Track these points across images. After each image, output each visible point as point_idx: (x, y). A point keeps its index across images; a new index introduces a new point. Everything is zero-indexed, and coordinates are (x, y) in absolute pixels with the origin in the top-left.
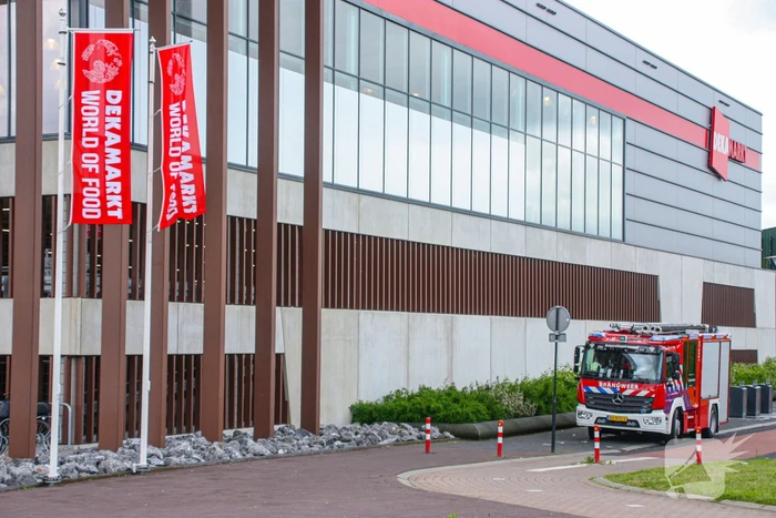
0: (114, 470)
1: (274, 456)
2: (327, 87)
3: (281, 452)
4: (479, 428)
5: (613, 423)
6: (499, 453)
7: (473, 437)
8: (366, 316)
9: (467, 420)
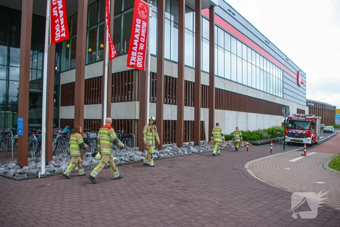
0: (136, 160)
1: (199, 153)
2: (216, 50)
3: (201, 151)
4: (258, 142)
5: (295, 141)
6: (271, 152)
7: (257, 145)
8: (226, 112)
9: (255, 140)
